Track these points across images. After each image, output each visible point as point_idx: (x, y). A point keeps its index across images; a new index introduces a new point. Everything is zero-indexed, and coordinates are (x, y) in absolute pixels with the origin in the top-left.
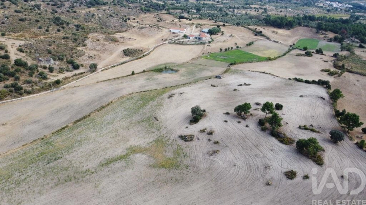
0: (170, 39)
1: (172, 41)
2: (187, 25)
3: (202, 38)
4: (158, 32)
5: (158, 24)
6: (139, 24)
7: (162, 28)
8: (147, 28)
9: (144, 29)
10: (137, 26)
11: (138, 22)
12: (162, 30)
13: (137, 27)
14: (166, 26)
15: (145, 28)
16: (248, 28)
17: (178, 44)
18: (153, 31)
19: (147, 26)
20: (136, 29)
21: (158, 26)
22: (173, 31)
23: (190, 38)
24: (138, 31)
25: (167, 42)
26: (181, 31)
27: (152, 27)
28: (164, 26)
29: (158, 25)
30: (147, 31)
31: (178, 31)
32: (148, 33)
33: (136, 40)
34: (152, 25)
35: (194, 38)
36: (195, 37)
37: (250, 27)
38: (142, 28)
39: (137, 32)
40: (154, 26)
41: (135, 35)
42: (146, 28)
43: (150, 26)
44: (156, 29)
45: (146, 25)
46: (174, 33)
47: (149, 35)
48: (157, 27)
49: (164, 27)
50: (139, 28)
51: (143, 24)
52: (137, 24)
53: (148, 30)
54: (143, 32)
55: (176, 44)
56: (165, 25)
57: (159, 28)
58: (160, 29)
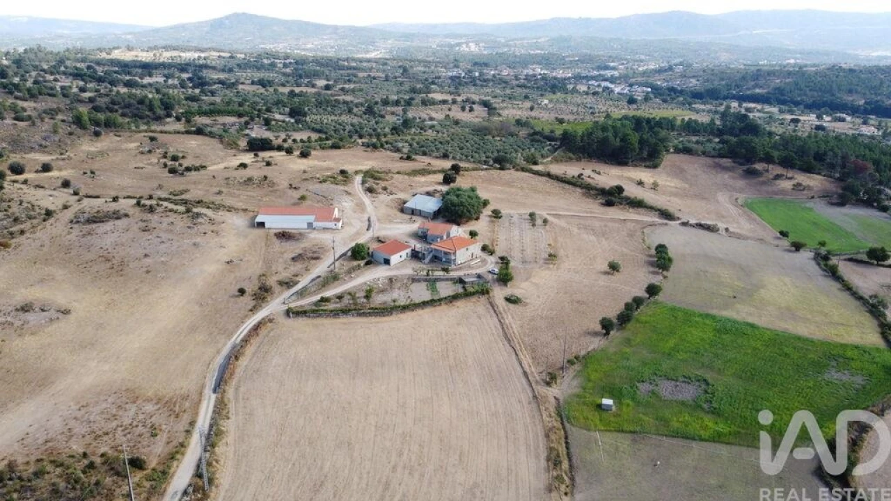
0: (287, 284)
1: (302, 294)
2: (324, 185)
3: (455, 254)
4: (198, 240)
5: (182, 192)
6: (76, 193)
7: (209, 212)
8: (126, 215)
9: (108, 226)
10: (65, 207)
11: (66, 184)
12: (212, 221)
13: (69, 214)
14: (229, 201)
15: (117, 216)
16: (549, 175)
17: (345, 312)
18: (164, 236)
19: (125, 205)
20: (58, 226)
21: (185, 202)
22: (275, 222)
23: (387, 262)
24: (72, 237)
25: (274, 306)
26: (317, 220)
27: (151, 209)
28: (218, 199)
29: (183, 197)
30: (130, 235)
31: (305, 226)
32: (141, 252)
33: (66, 312)
34: (151, 197)
35: (404, 256)
36: (408, 251)
37: (535, 168)
38: (97, 219)
39: (68, 250)
40: (165, 204)
41: (59, 273)
42: (118, 218)
43: (138, 204)
44: (181, 223)
45: (115, 199)
46: (284, 236)
47: (148, 261)
48: (182, 208)
49: (218, 207)
50: (75, 221)
51: (98, 197)
52: (64, 196)
53: (135, 228)
54: (108, 241)
55: (335, 313)
56: (220, 193)
57: (198, 215)
58: (200, 220)
